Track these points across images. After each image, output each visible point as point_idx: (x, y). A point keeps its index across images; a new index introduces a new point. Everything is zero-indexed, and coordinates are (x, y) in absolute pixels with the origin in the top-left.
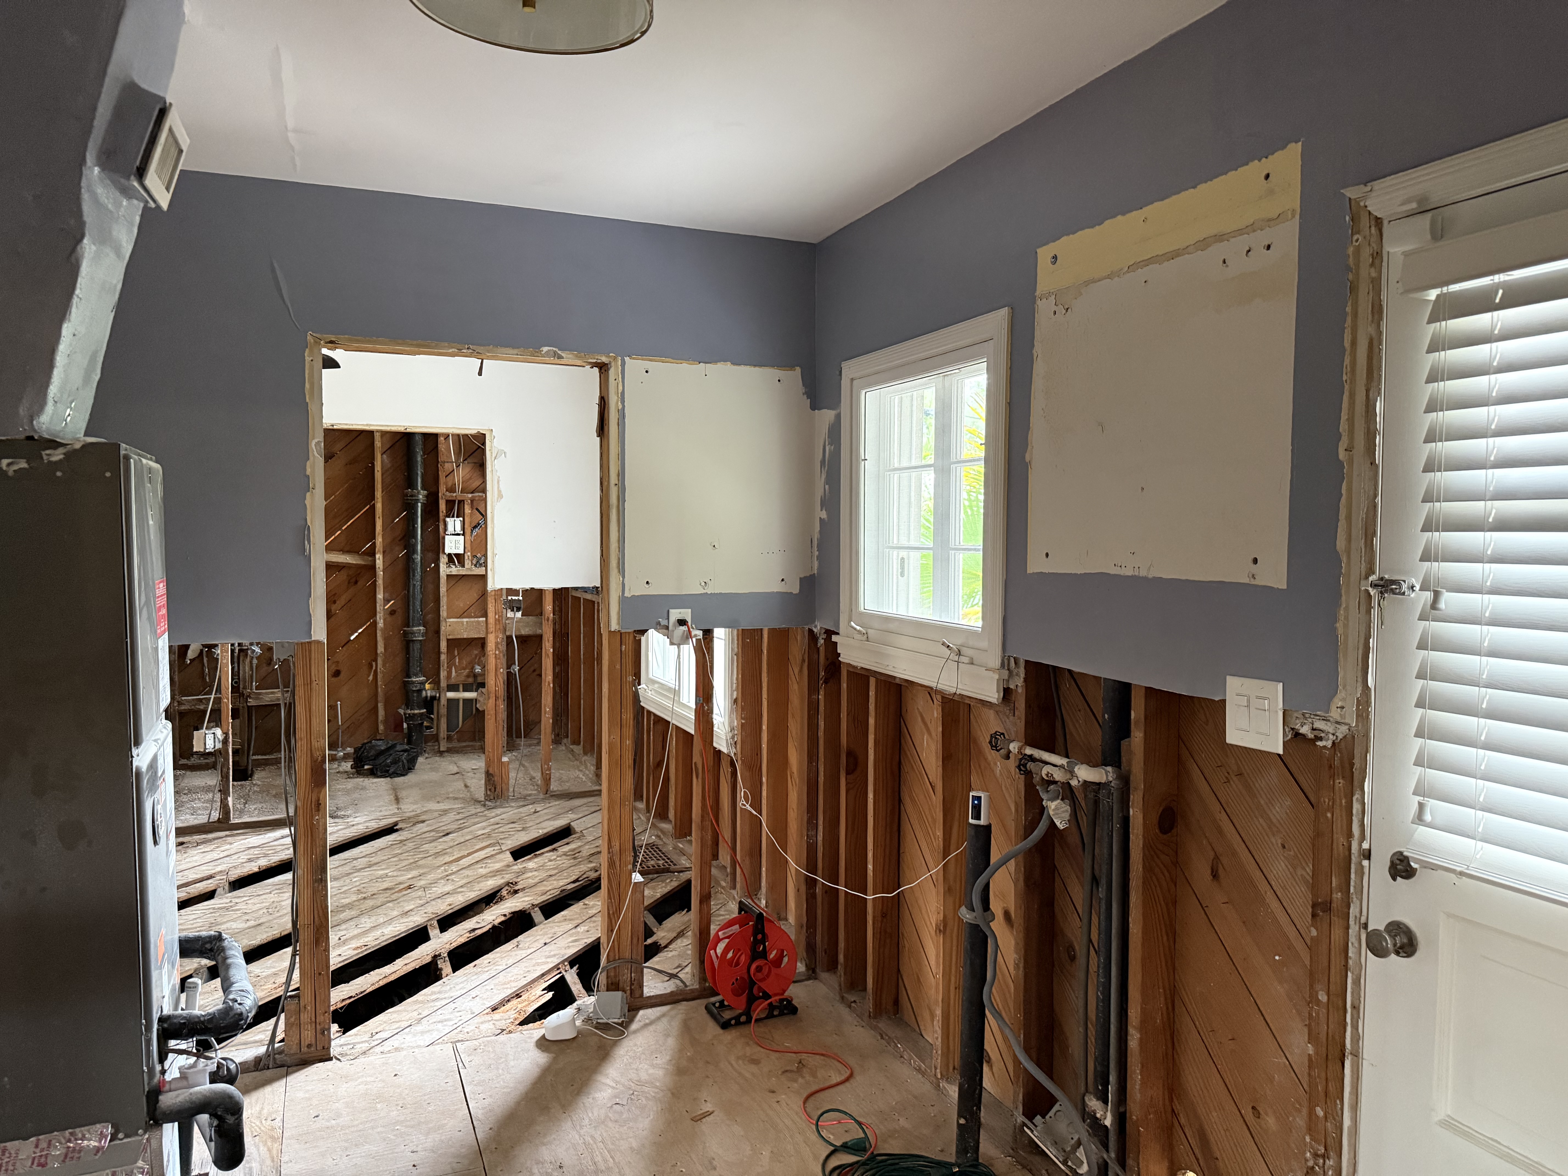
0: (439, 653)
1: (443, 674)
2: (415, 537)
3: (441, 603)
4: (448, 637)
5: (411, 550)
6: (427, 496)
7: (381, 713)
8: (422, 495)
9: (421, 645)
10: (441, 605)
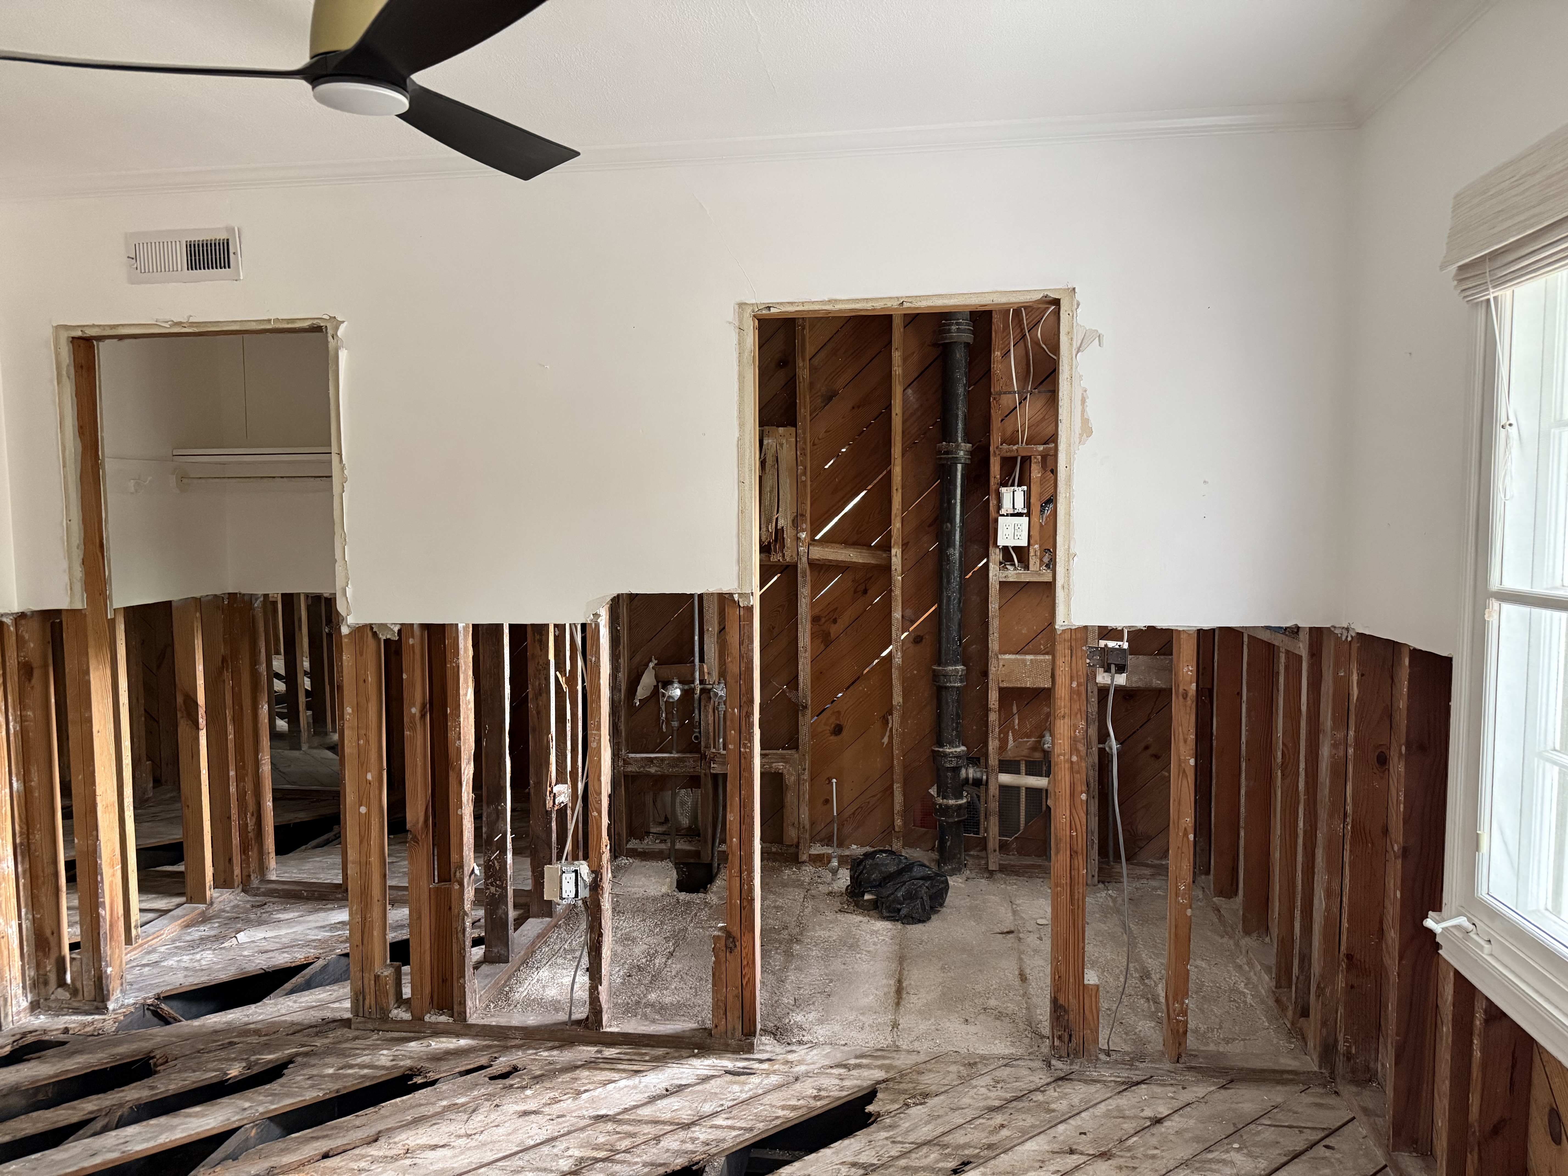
0: (986, 710)
1: (993, 745)
2: (952, 520)
3: (991, 628)
4: (1001, 685)
5: (944, 539)
6: (972, 453)
7: (898, 798)
8: (963, 451)
9: (959, 695)
10: (991, 632)
